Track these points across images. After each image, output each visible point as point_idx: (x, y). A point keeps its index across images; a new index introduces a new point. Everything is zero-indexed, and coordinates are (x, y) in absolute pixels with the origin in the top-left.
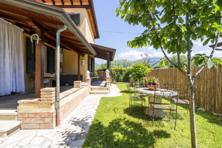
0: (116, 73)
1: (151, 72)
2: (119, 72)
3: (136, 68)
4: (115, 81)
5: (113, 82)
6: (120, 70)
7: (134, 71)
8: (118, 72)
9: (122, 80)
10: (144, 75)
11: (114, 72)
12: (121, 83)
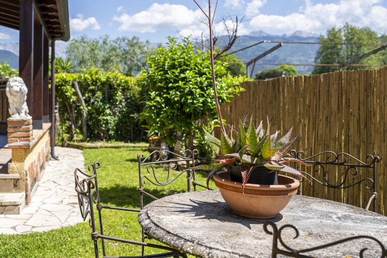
0: (82, 98)
1: (241, 93)
2: (99, 94)
3: (166, 73)
4: (81, 137)
5: (71, 139)
6: (103, 84)
7: (159, 89)
8: (93, 92)
9: (111, 132)
10: (210, 110)
11: (75, 94)
12: (109, 144)
